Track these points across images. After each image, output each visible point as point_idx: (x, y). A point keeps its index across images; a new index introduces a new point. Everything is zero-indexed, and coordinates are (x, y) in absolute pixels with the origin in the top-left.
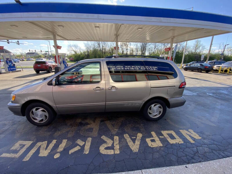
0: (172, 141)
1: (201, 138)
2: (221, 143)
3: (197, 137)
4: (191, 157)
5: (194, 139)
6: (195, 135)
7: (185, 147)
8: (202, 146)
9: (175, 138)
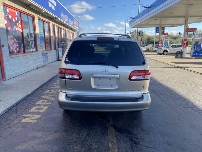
0: (35, 108)
1: (21, 122)
2: (2, 130)
3: (24, 120)
4: (17, 109)
5: (25, 117)
6: (27, 120)
7: (25, 110)
8: (16, 118)
9: (35, 110)
